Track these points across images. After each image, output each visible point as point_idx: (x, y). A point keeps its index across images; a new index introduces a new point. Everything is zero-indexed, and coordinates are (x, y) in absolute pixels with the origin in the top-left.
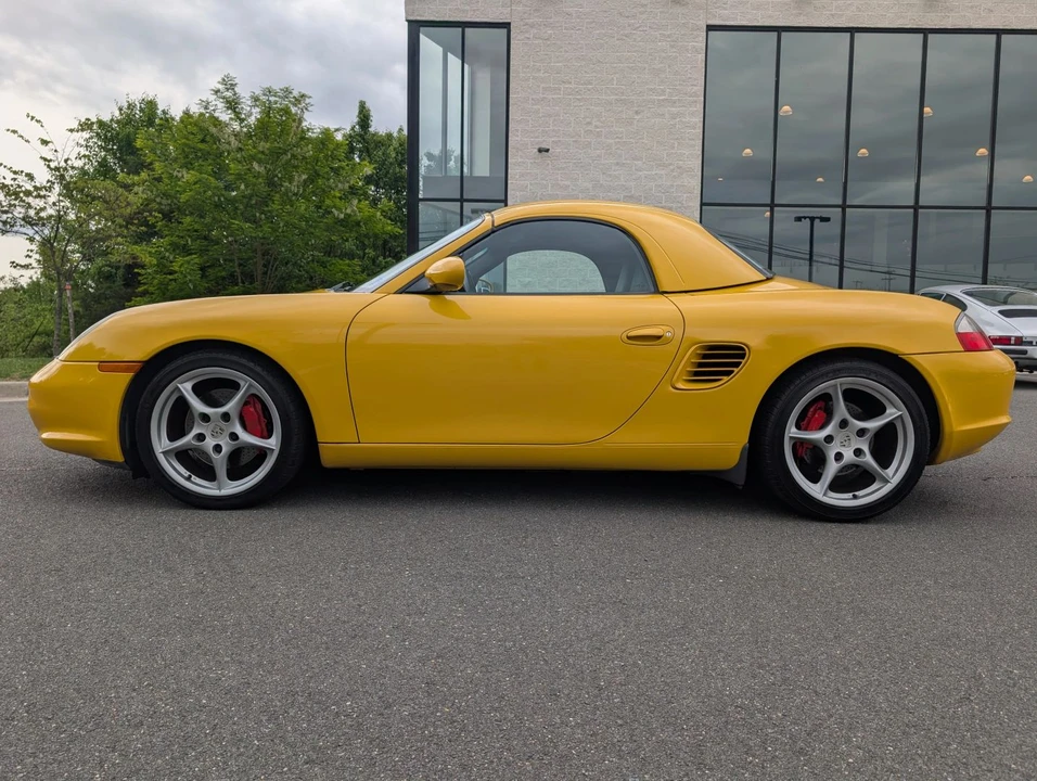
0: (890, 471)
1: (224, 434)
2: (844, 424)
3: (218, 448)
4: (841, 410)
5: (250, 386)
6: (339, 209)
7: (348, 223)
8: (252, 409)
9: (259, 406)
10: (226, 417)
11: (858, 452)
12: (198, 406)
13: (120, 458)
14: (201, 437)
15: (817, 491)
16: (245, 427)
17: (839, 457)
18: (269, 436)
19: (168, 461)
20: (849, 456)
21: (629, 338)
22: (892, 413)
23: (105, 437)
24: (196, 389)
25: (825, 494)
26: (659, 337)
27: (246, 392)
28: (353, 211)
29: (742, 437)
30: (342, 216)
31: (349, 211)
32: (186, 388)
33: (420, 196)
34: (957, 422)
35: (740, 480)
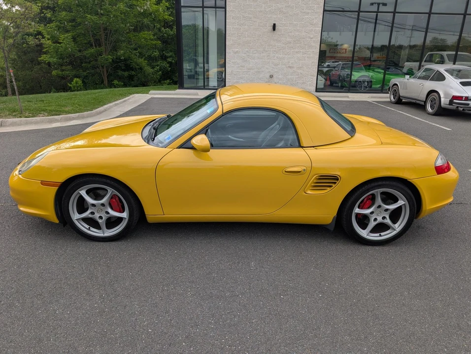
0: (397, 225)
1: (103, 211)
2: (379, 207)
3: (101, 218)
4: (379, 201)
5: (113, 192)
6: (141, 7)
7: (146, 14)
8: (114, 200)
9: (117, 199)
10: (103, 205)
11: (384, 218)
12: (89, 200)
13: (57, 221)
14: (93, 213)
15: (364, 233)
16: (112, 209)
17: (375, 220)
18: (123, 212)
19: (79, 222)
20: (380, 219)
21: (285, 172)
22: (401, 203)
23: (49, 213)
24: (88, 192)
25: (367, 235)
26: (300, 172)
27: (111, 194)
28: (148, 7)
29: (334, 213)
30: (142, 11)
31: (145, 8)
32: (83, 193)
33: (182, 5)
34: (428, 205)
35: (332, 228)
